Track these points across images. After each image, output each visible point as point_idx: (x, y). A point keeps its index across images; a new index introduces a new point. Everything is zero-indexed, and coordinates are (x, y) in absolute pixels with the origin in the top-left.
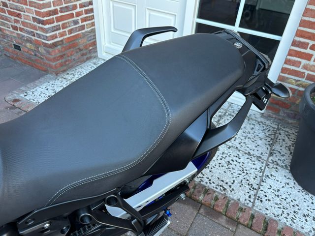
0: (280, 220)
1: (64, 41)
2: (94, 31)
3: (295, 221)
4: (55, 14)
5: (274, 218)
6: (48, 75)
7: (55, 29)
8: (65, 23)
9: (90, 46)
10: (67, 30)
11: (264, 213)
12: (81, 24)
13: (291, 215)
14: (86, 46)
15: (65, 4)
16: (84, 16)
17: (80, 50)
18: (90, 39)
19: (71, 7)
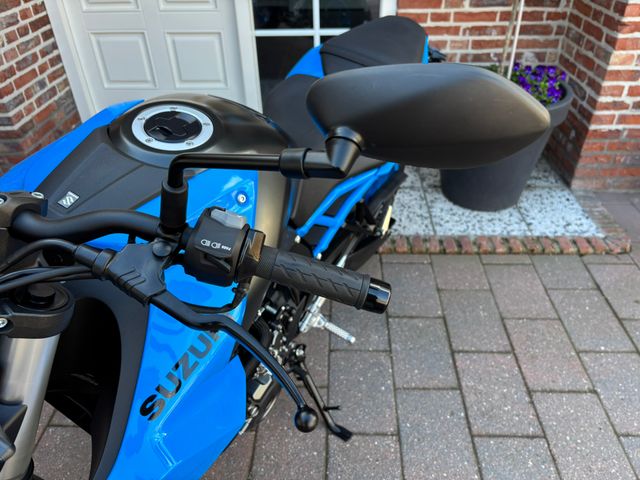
0: (469, 234)
1: (34, 121)
2: (70, 94)
3: (484, 229)
4: (12, 76)
5: (463, 234)
7: (18, 101)
8: (28, 89)
9: (72, 124)
10: (33, 100)
11: (450, 234)
12: (49, 86)
14: (66, 123)
15: (21, 54)
16: (50, 70)
17: (60, 133)
18: (68, 110)
19: (30, 59)
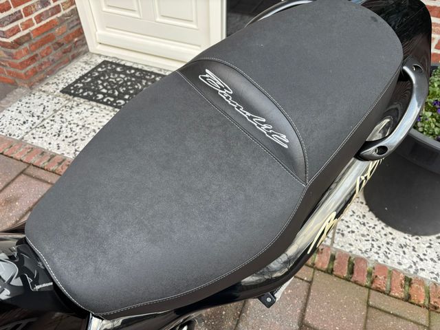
0: (369, 257)
1: (32, 35)
2: (75, 12)
3: (389, 256)
5: (362, 255)
6: (17, 90)
7: (15, 17)
8: (27, 7)
9: (74, 37)
10: (32, 17)
11: (348, 250)
12: (53, 4)
13: (384, 249)
14: (68, 36)
17: (60, 45)
18: (71, 25)
